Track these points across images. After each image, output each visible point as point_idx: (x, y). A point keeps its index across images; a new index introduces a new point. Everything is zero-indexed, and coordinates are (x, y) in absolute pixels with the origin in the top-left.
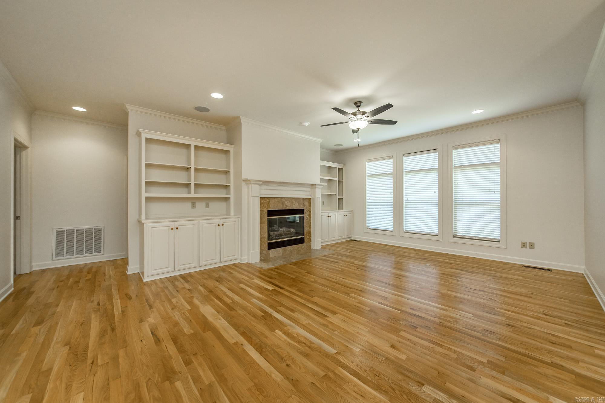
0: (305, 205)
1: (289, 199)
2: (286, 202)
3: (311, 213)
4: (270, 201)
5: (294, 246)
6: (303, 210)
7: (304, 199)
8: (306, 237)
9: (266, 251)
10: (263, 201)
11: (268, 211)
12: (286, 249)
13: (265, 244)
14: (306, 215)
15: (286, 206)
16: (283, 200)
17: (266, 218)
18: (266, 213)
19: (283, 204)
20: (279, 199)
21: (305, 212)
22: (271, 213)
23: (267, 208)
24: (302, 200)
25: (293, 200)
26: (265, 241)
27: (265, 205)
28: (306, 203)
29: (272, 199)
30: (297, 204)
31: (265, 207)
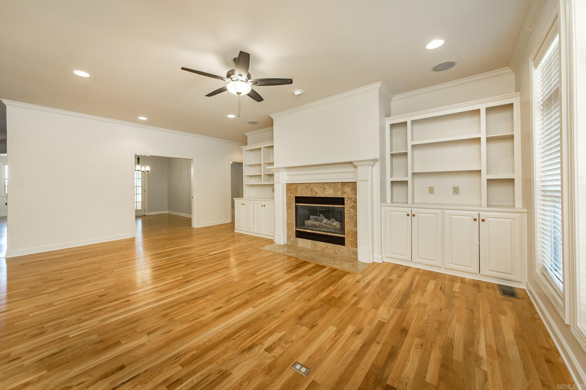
0: (345, 192)
1: (320, 185)
2: (316, 188)
3: (356, 204)
4: (297, 187)
5: (327, 243)
6: (343, 199)
7: (343, 184)
8: (348, 238)
9: (293, 238)
10: (291, 187)
11: (296, 197)
12: (316, 244)
13: (293, 230)
14: (347, 206)
15: (316, 193)
16: (312, 185)
17: (294, 204)
18: (293, 199)
19: (311, 190)
20: (308, 184)
21: (345, 202)
22: (298, 200)
23: (294, 194)
24: (340, 186)
25: (326, 186)
26: (292, 228)
27: (292, 191)
28: (348, 190)
29: (299, 184)
30: (332, 191)
31: (293, 193)
